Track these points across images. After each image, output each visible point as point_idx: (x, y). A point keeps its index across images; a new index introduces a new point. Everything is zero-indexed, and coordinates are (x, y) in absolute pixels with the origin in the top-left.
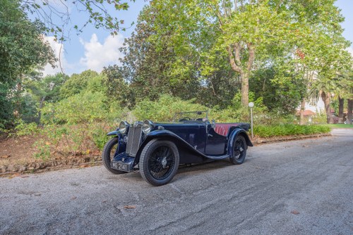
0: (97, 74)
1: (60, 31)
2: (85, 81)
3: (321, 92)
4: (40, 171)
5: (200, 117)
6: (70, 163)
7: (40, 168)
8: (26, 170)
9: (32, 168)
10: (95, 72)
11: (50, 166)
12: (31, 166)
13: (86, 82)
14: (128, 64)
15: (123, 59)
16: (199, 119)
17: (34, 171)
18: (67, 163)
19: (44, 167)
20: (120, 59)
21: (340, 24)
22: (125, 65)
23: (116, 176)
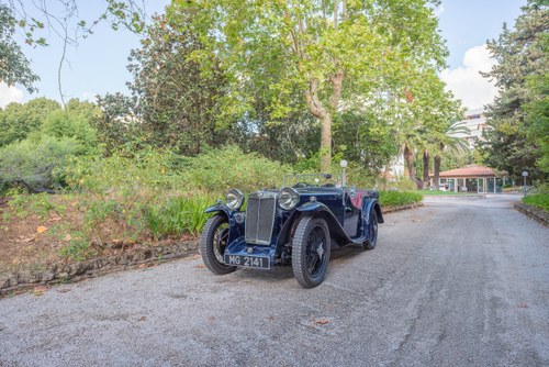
0: (58, 106)
1: (41, 26)
2: (35, 116)
3: (403, 148)
4: (78, 278)
5: (328, 181)
6: (122, 261)
7: (77, 274)
8: (55, 278)
9: (65, 274)
10: (54, 102)
11: (91, 268)
12: (63, 271)
13: (38, 119)
14: (140, 92)
15: (134, 84)
16: (328, 185)
17: (69, 280)
18: (117, 261)
19: (83, 272)
20: (127, 83)
21: (445, 59)
22: (137, 94)
23: (224, 277)
